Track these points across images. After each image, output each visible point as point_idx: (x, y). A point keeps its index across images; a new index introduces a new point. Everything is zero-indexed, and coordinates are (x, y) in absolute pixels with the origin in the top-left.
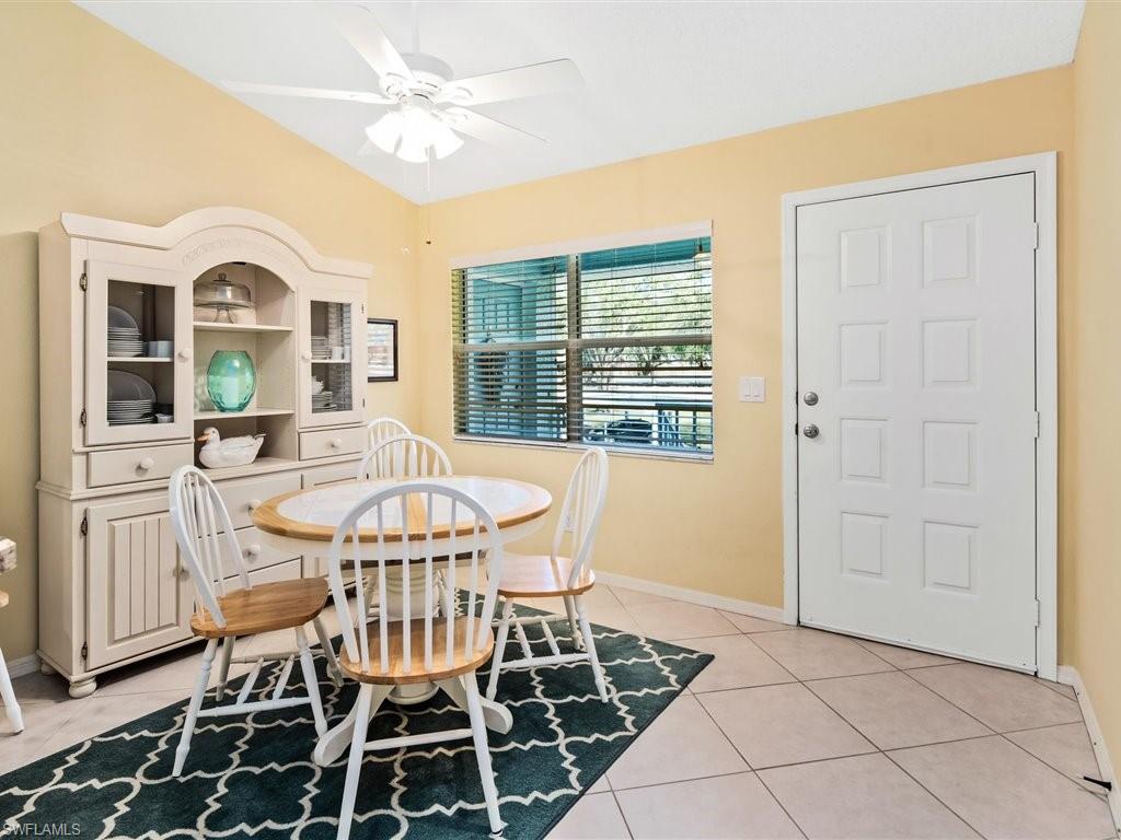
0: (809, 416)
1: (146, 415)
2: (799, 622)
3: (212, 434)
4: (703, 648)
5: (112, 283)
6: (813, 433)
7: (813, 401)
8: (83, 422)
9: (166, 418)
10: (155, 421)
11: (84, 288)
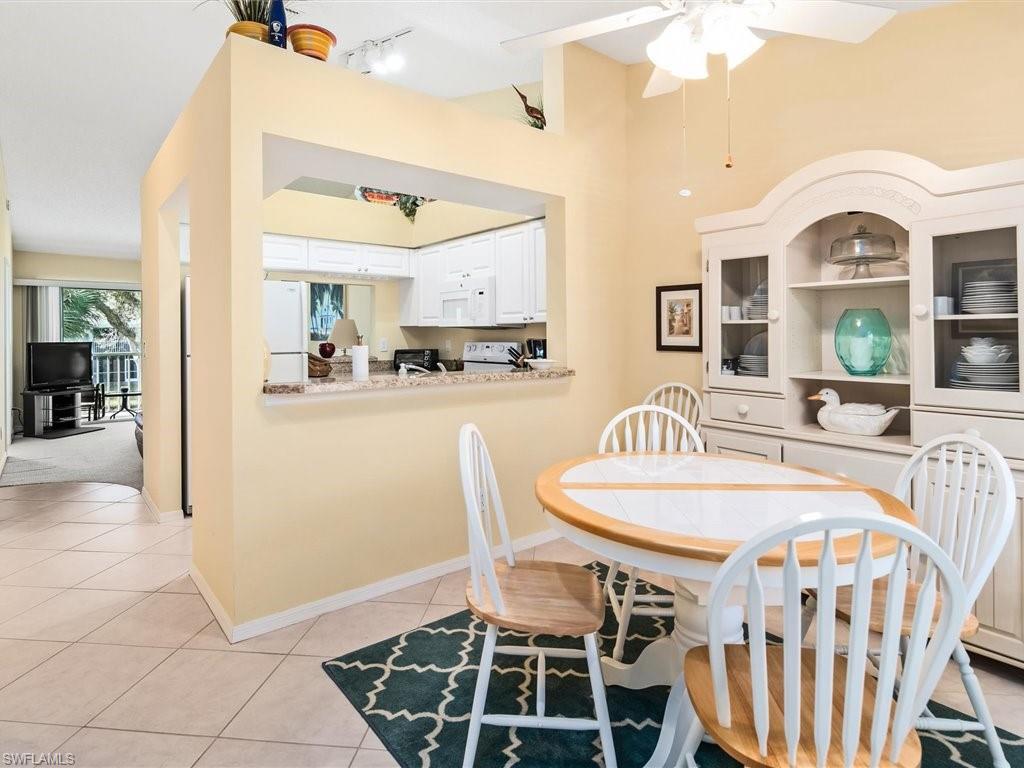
3: (829, 396)
11: (708, 271)
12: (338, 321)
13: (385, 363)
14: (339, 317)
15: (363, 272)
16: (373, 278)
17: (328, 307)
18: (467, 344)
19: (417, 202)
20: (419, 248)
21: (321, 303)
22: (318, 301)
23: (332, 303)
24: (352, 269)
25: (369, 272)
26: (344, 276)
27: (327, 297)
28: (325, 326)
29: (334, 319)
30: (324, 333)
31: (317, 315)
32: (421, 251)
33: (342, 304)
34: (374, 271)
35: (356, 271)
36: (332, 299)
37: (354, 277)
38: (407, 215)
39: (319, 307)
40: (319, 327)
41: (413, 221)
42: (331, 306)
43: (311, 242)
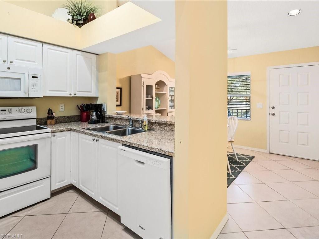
0: (272, 111)
1: (147, 109)
2: (270, 152)
4: (252, 155)
5: (146, 85)
6: (273, 114)
7: (273, 108)
8: (143, 110)
9: (151, 109)
10: (148, 110)
11: (143, 87)
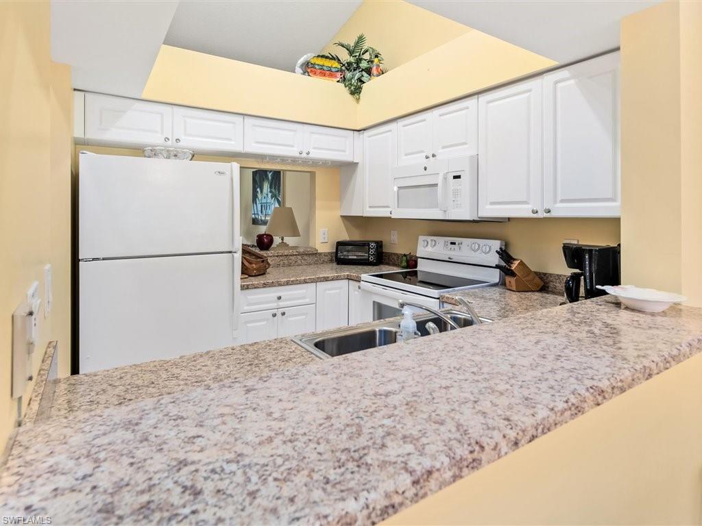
12: (276, 208)
13: (325, 255)
14: (277, 205)
15: (304, 155)
16: (315, 163)
17: (267, 195)
18: (421, 238)
19: (363, 79)
20: (364, 130)
21: (262, 192)
22: (258, 190)
23: (271, 192)
24: (292, 152)
25: (310, 155)
26: (283, 159)
27: (266, 186)
28: (264, 212)
29: (273, 207)
30: (263, 218)
31: (258, 202)
32: (367, 133)
33: (279, 192)
34: (316, 154)
35: (298, 155)
36: (271, 187)
37: (294, 161)
38: (352, 93)
39: (259, 195)
40: (260, 213)
41: (358, 100)
42: (270, 195)
43: (247, 119)
